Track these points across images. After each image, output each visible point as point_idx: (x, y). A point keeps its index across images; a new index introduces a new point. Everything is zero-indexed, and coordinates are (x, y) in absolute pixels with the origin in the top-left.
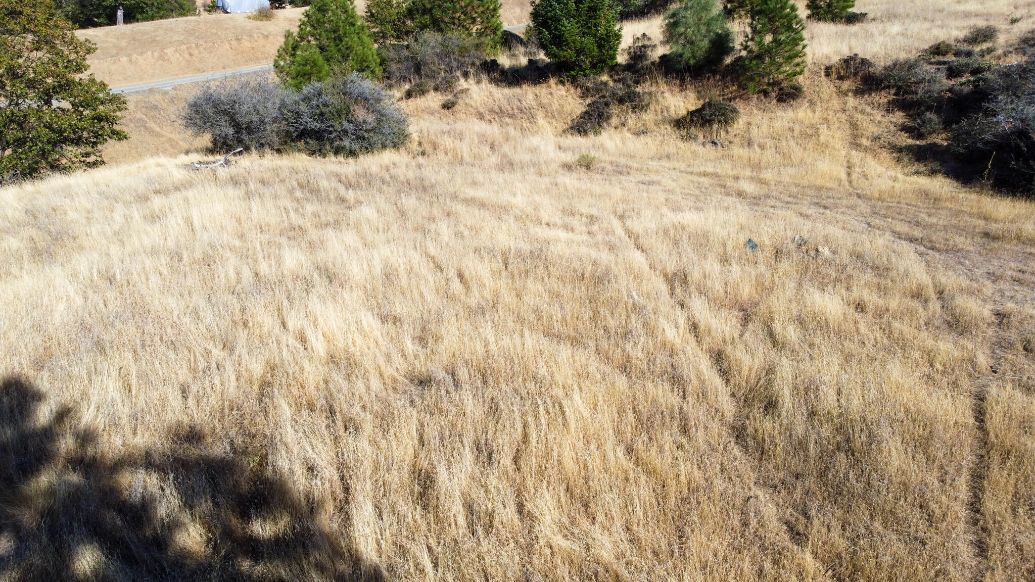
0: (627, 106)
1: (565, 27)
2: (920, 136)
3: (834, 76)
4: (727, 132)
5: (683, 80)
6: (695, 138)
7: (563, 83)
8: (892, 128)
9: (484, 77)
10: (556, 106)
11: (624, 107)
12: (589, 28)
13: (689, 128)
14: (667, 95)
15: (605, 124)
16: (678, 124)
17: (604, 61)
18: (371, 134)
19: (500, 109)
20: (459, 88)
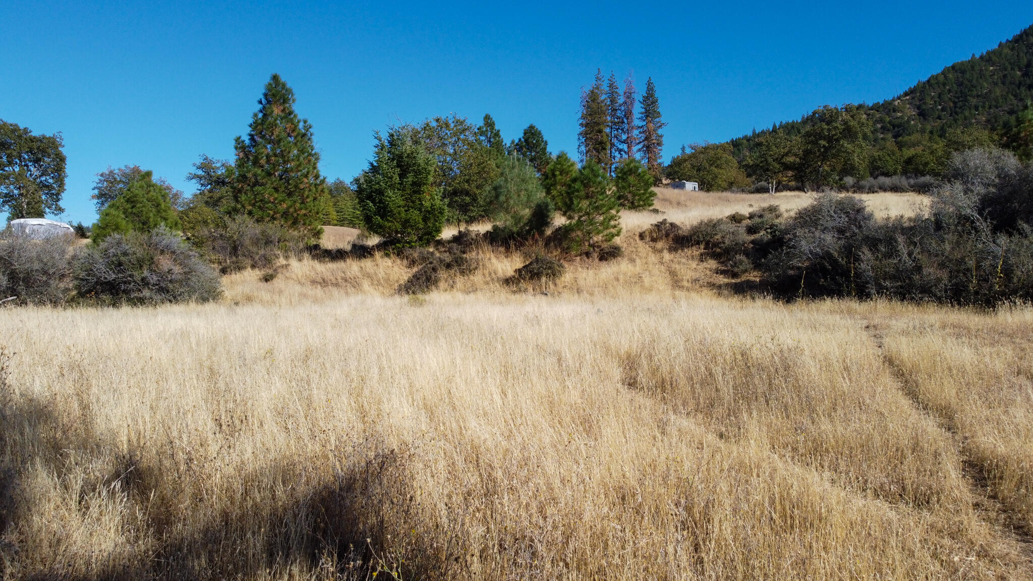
0: (456, 271)
1: (390, 198)
2: (735, 275)
3: (648, 239)
4: (556, 285)
5: (508, 249)
6: (526, 290)
7: (387, 255)
8: (708, 272)
9: (306, 255)
10: (381, 274)
11: (452, 272)
12: (413, 202)
13: (517, 284)
14: (494, 260)
15: (433, 287)
16: (507, 281)
17: (429, 233)
18: (177, 285)
19: (324, 280)
20: (278, 264)
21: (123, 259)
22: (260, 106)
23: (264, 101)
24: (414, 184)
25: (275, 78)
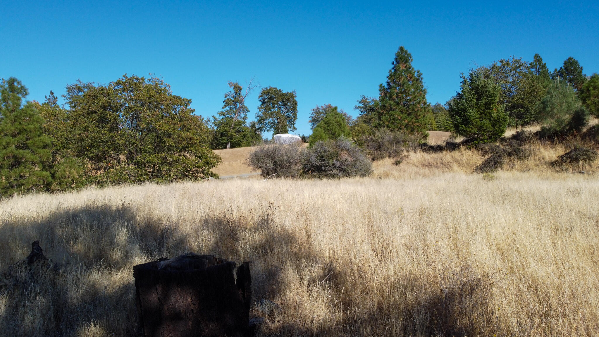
0: (515, 157)
1: (470, 113)
4: (590, 166)
5: (553, 142)
6: (566, 170)
7: (469, 148)
9: (419, 149)
10: (465, 159)
11: (512, 158)
12: (485, 115)
13: (560, 166)
14: (542, 150)
15: (499, 168)
16: (552, 164)
17: (496, 134)
18: (350, 167)
19: (429, 164)
20: (403, 155)
21: (324, 154)
22: (393, 65)
23: (395, 63)
24: (486, 103)
25: (401, 49)
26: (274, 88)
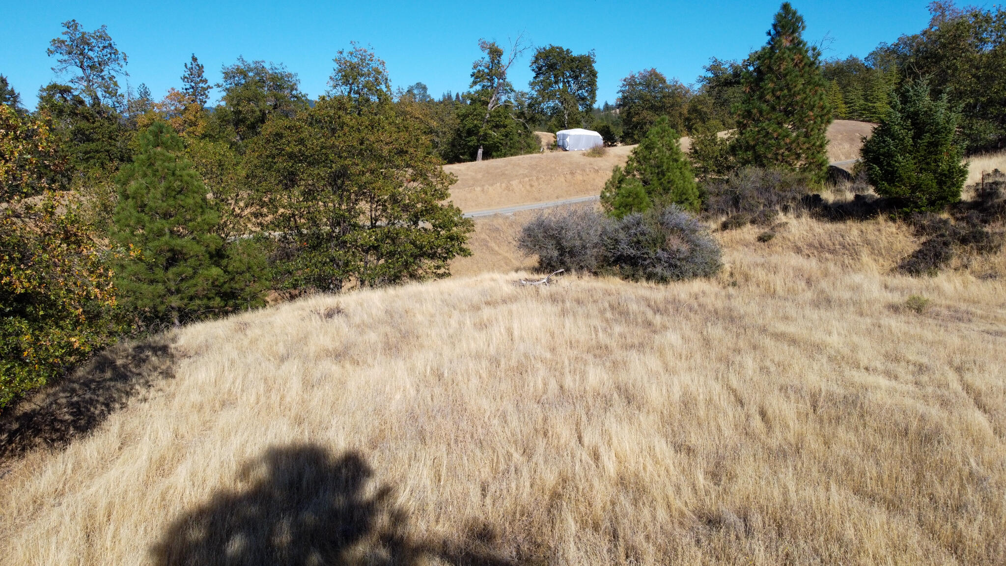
0: (972, 247)
1: (900, 163)
7: (893, 220)
9: (805, 212)
10: (883, 243)
11: (968, 248)
12: (928, 164)
15: (942, 265)
17: (944, 198)
18: (684, 263)
19: (820, 244)
20: (777, 222)
21: (641, 238)
22: (769, 37)
23: (773, 32)
24: (930, 144)
25: (786, 7)
26: (557, 48)
